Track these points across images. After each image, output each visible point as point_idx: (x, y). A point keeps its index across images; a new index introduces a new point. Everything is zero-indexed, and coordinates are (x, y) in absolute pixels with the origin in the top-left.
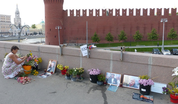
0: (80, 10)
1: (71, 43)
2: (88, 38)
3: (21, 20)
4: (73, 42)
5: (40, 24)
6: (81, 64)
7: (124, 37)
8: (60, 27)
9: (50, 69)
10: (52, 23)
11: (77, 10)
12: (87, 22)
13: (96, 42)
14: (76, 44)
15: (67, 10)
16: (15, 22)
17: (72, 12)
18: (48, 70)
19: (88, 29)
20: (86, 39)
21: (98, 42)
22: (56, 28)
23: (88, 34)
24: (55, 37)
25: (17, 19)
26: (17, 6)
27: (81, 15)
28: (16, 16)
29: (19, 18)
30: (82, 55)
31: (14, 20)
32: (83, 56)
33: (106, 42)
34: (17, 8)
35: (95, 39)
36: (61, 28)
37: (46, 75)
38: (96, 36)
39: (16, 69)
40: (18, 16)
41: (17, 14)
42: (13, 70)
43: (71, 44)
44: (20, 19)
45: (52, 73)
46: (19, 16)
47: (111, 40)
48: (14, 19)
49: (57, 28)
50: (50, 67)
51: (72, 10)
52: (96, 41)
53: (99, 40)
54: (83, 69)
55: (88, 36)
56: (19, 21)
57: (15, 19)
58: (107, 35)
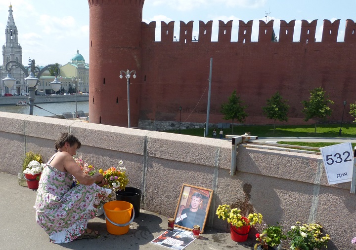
0: (191, 23)
1: (162, 120)
2: (210, 107)
3: (20, 52)
4: (167, 119)
5: (73, 63)
6: (313, 210)
7: (321, 108)
8: (132, 75)
9: (184, 216)
10: (111, 61)
11: (182, 23)
12: (211, 59)
13: (236, 120)
14: (175, 123)
15: (153, 24)
16: (6, 58)
17: (168, 28)
18: (177, 221)
19: (212, 82)
20: (205, 111)
21: (240, 120)
22: (121, 76)
23: (211, 97)
24: (117, 102)
25: (10, 50)
26: (11, 11)
27: (193, 39)
28: (7, 39)
29: (15, 45)
30: (324, 177)
31: (2, 50)
32: (330, 184)
33: (265, 121)
34: (11, 18)
35: (231, 110)
36: (134, 77)
37: (174, 238)
38: (235, 103)
39: (78, 219)
40: (14, 41)
41: (12, 35)
42: (69, 222)
43: (159, 123)
44: (18, 50)
45: (196, 232)
46: (16, 39)
47: (280, 117)
48: (4, 47)
49: (124, 75)
50: (186, 210)
51: (167, 23)
52: (235, 116)
53: (243, 115)
54: (321, 230)
55: (211, 101)
56: (17, 55)
57: (6, 50)
58: (268, 101)
